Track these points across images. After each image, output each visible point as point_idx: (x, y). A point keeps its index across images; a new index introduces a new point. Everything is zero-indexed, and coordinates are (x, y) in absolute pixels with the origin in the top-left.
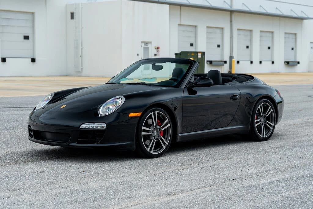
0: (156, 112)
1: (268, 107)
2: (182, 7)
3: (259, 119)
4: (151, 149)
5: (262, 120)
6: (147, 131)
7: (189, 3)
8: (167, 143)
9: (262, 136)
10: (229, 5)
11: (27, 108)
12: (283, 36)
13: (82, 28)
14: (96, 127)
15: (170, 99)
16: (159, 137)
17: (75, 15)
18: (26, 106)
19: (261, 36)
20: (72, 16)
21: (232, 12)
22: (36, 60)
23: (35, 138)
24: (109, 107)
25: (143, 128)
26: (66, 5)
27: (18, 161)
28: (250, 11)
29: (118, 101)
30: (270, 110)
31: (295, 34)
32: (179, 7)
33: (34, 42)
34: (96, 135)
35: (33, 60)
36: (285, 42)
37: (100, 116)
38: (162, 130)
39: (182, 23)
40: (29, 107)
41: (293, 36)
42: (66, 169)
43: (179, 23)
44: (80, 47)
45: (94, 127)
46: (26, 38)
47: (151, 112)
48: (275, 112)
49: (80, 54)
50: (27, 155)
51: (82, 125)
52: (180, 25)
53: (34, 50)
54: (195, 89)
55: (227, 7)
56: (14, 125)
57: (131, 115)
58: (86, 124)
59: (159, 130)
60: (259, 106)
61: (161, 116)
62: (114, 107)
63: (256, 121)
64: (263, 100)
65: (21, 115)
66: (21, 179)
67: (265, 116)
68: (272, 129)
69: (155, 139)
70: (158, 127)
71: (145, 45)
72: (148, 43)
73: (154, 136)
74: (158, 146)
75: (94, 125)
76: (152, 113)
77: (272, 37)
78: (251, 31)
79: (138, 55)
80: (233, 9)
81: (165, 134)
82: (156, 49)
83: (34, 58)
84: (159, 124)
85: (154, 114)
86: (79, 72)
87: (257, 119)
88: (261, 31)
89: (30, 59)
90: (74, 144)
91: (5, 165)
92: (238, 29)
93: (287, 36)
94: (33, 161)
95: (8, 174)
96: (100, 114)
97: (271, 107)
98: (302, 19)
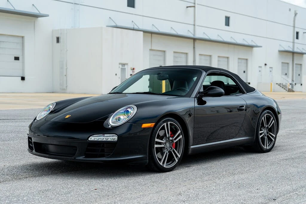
0: (169, 123)
1: (270, 118)
2: (153, 35)
3: (262, 130)
4: (163, 163)
5: (265, 132)
6: (160, 143)
7: (159, 31)
8: (179, 156)
9: (265, 148)
10: (192, 34)
11: (21, 120)
12: (236, 61)
13: (67, 50)
14: (106, 139)
15: (183, 109)
16: (171, 149)
17: (60, 39)
18: (20, 118)
19: (218, 61)
20: (58, 40)
21: (194, 40)
22: (25, 79)
23: (36, 151)
24: (119, 118)
25: (156, 140)
26: (53, 31)
27: (17, 176)
28: (210, 39)
29: (129, 111)
30: (273, 122)
31: (247, 60)
32: (150, 34)
33: (23, 63)
34: (106, 147)
35: (23, 79)
36: (238, 66)
37: (110, 126)
38: (175, 141)
39: (153, 48)
40: (23, 119)
41: (245, 61)
42: (74, 187)
43: (150, 49)
44: (65, 68)
45: (104, 139)
46: (17, 58)
47: (164, 122)
48: (276, 123)
49: (65, 74)
50: (27, 169)
51: (91, 137)
52: (151, 50)
53: (23, 70)
54: (204, 99)
55: (191, 35)
56: (9, 136)
57: (145, 125)
58: (95, 135)
59: (171, 142)
60: (263, 118)
61: (173, 127)
62: (125, 117)
63: (260, 132)
64: (266, 111)
65: (16, 126)
66: (24, 200)
67: (267, 127)
68: (274, 140)
69: (167, 152)
70: (171, 139)
71: (122, 66)
72: (125, 65)
73: (167, 149)
74: (171, 159)
75: (104, 137)
76: (165, 124)
77: (228, 62)
78: (210, 56)
79: (116, 74)
80: (195, 37)
81: (177, 146)
82: (131, 69)
83: (24, 76)
84: (172, 136)
85: (166, 124)
86: (64, 89)
87: (261, 130)
88: (219, 57)
89: (20, 78)
90: (81, 158)
91: (3, 181)
92: (200, 55)
93: (240, 61)
94: (35, 176)
95: (8, 194)
96: (111, 125)
97: (273, 118)
98: (252, 47)
